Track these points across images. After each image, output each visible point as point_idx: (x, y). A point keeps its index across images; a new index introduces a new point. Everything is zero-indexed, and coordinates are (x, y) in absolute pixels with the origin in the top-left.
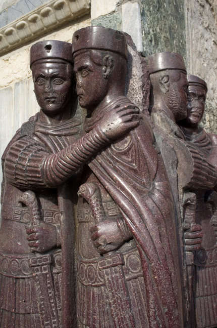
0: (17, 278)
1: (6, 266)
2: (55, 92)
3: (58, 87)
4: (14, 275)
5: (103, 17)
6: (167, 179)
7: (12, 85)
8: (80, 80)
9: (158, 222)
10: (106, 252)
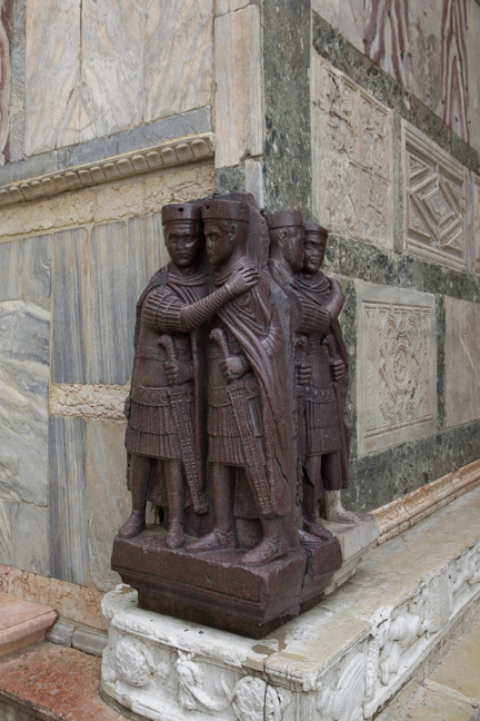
0: (157, 407)
1: (146, 397)
2: (187, 249)
3: (189, 245)
4: (154, 404)
5: (227, 168)
6: (280, 325)
7: (126, 219)
8: (210, 243)
9: (271, 357)
10: (232, 380)
